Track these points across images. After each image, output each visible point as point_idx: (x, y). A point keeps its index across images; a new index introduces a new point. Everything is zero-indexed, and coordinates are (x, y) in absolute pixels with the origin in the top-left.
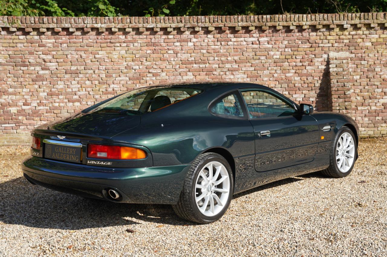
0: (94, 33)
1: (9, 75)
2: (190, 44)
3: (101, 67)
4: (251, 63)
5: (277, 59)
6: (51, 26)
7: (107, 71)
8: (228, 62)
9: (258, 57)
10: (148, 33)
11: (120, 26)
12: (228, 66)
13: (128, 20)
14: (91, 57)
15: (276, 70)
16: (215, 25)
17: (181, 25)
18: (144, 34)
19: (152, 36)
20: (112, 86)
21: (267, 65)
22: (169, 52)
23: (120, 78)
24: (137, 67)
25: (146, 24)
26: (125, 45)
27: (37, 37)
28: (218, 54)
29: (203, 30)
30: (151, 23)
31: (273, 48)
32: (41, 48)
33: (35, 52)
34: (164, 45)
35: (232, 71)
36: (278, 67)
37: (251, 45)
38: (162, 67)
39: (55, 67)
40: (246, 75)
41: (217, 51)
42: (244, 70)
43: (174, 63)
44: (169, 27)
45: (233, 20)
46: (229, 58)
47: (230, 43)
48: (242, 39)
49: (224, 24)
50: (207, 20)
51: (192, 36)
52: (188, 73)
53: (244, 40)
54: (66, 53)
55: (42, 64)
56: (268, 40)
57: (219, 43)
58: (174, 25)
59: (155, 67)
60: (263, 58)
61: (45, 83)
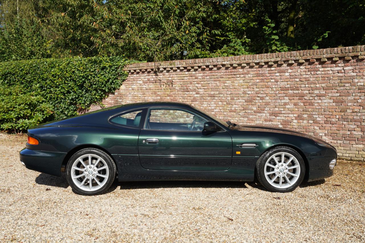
0: (224, 68)
1: (180, 97)
2: (287, 74)
3: (228, 92)
4: (337, 90)
5: (361, 86)
6: (200, 65)
7: (232, 95)
8: (317, 89)
9: (343, 84)
10: (257, 66)
11: (238, 62)
12: (316, 92)
13: (243, 58)
14: (222, 85)
15: (360, 96)
16: (305, 57)
17: (278, 59)
18: (255, 67)
19: (260, 69)
20: (234, 106)
21: (352, 91)
22: (272, 81)
23: (239, 101)
24: (250, 92)
25: (255, 60)
26: (242, 76)
27: (194, 73)
28: (309, 82)
29: (297, 63)
30: (258, 59)
31: (357, 76)
32: (196, 80)
33: (193, 83)
34: (268, 75)
35: (320, 96)
36: (362, 93)
37: (337, 73)
38: (266, 92)
39: (202, 92)
40: (333, 100)
41: (308, 79)
42: (331, 95)
43: (274, 89)
44: (269, 62)
45: (319, 52)
46: (318, 86)
47: (319, 72)
48: (329, 69)
49: (311, 56)
50: (298, 54)
51: (288, 67)
52: (285, 97)
53: (331, 70)
54: (209, 82)
55: (196, 90)
56: (353, 68)
57: (309, 73)
58: (273, 60)
59: (262, 92)
60: (347, 85)
61: (197, 103)
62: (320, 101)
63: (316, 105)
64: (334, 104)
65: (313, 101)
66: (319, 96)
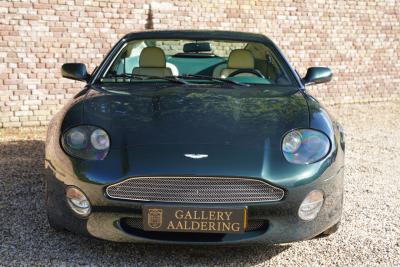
4: (55, 10)
5: (89, 6)
8: (22, 5)
12: (23, 11)
15: (87, 23)
21: (77, 14)
36: (90, 18)
40: (49, 28)
42: (46, 19)
62: (29, 29)
63: (22, 34)
64: (51, 34)
65: (17, 27)
66: (28, 19)
